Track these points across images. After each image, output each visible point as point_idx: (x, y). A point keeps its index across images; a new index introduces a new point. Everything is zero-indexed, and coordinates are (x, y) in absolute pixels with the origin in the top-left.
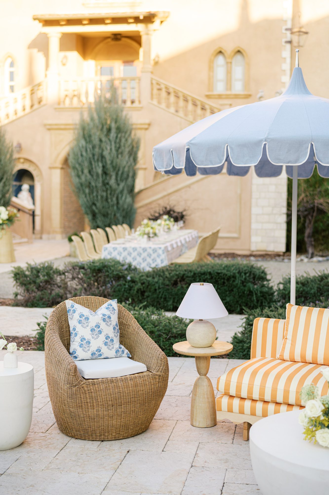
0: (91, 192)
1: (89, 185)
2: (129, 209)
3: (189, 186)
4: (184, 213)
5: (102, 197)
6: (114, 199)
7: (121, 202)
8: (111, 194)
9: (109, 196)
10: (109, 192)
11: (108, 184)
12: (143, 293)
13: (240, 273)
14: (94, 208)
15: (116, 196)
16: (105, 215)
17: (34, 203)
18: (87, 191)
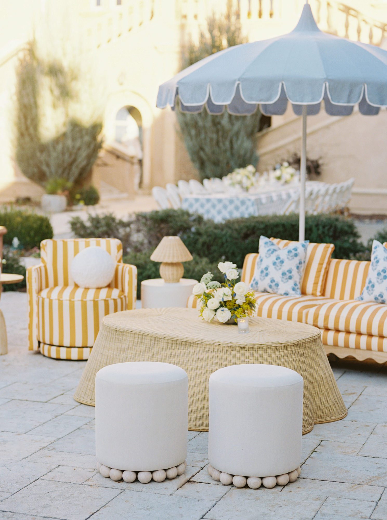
0: (198, 134)
1: (196, 125)
2: (248, 155)
3: (327, 127)
4: (320, 162)
5: (211, 140)
6: (227, 143)
7: (236, 146)
8: (223, 136)
9: (220, 139)
10: (220, 133)
11: (219, 123)
12: (209, 247)
13: (317, 226)
14: (202, 154)
15: (229, 138)
16: (216, 163)
17: (142, 149)
18: (193, 132)
